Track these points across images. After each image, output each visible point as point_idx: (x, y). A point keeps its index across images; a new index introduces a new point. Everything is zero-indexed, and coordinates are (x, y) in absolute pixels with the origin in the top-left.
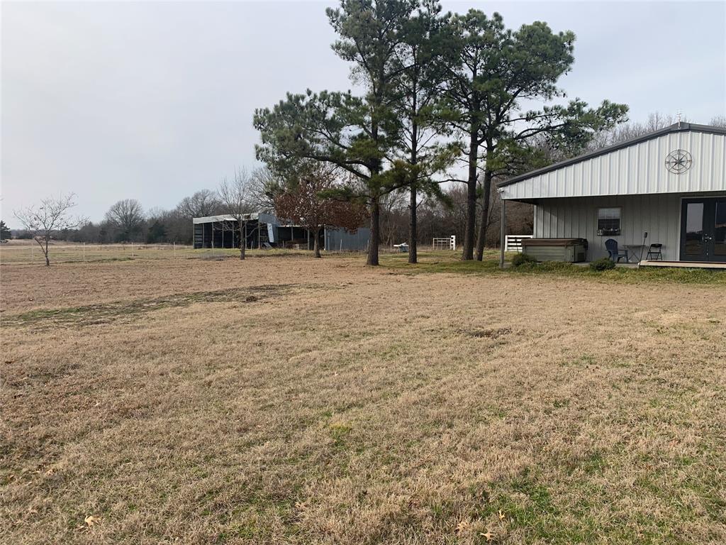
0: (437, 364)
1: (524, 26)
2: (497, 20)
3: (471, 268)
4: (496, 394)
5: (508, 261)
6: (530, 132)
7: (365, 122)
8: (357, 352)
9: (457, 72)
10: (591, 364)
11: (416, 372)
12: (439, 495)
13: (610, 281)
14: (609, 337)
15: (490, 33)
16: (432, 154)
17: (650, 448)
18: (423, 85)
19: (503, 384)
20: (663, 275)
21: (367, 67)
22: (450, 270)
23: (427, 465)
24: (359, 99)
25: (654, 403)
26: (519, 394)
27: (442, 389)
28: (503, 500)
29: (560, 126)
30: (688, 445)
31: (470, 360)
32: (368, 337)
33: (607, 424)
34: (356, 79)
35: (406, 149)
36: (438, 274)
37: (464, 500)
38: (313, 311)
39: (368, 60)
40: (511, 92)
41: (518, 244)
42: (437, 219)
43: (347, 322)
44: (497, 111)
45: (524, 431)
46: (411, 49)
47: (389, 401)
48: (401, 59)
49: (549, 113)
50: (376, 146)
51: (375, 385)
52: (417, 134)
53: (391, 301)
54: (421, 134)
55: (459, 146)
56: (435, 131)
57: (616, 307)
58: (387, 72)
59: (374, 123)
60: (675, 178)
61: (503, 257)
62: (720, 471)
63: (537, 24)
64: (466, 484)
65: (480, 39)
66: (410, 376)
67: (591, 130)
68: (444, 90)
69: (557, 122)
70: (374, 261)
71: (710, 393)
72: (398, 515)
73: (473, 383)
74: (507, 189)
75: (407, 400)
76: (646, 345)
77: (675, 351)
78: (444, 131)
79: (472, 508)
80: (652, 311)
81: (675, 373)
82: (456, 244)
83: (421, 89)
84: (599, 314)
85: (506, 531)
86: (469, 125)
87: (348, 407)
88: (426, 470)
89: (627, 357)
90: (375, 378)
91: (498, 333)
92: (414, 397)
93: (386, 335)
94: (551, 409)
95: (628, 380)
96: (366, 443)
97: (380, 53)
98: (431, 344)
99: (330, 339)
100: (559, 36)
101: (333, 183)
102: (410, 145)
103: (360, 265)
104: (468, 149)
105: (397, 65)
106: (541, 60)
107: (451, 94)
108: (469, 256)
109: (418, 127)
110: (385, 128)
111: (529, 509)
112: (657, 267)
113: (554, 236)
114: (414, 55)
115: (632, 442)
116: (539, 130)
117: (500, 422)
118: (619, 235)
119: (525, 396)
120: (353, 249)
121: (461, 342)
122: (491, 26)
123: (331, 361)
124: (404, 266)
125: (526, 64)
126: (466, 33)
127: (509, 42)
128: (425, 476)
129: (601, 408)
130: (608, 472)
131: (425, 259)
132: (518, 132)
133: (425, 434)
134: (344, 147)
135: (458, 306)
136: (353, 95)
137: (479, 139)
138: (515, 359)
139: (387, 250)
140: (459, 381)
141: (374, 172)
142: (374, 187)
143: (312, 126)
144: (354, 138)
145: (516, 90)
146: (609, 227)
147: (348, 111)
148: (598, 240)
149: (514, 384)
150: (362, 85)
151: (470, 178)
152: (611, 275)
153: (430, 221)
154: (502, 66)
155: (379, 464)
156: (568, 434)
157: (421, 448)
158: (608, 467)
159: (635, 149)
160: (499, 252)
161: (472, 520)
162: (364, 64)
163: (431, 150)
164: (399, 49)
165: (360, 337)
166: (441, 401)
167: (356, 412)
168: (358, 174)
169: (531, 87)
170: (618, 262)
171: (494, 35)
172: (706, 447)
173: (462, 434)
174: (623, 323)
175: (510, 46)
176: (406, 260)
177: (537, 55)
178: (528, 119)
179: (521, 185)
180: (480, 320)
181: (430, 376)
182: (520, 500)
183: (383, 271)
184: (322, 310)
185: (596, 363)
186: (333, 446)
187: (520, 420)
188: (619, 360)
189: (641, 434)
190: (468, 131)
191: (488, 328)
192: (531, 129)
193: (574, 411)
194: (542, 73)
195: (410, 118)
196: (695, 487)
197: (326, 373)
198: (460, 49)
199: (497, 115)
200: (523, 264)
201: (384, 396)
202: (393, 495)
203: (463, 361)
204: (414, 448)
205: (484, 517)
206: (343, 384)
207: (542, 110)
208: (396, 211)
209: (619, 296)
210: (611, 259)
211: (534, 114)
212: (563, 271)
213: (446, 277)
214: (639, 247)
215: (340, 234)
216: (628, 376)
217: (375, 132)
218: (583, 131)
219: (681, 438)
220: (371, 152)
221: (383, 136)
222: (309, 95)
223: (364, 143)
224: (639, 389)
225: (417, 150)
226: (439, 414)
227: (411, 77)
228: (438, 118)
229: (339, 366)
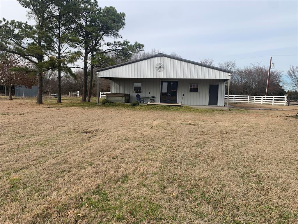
0: (66, 146)
1: (106, 7)
2: (95, 2)
3: (86, 105)
4: (90, 156)
5: (101, 102)
6: (109, 51)
7: (35, 37)
8: (28, 144)
9: (79, 21)
10: (127, 141)
11: (56, 151)
12: (61, 202)
13: (137, 110)
14: (135, 131)
15: (92, 7)
16: (68, 55)
17: (144, 171)
18: (63, 25)
19: (93, 152)
20: (155, 108)
21: (35, 12)
22: (76, 106)
23: (57, 190)
24: (32, 26)
25: (147, 154)
26: (99, 155)
27: (67, 157)
28: (88, 199)
29: (120, 49)
30: (157, 168)
31: (81, 144)
32: (34, 137)
33: (131, 163)
34: (30, 17)
35: (55, 52)
36: (71, 108)
37: (72, 202)
38: (5, 126)
39: (36, 9)
40: (101, 33)
41: (104, 95)
42: (72, 83)
43: (24, 130)
44: (96, 40)
45: (100, 170)
46: (57, 8)
47: (42, 165)
48: (52, 11)
49: (116, 44)
50: (40, 49)
51: (35, 158)
52: (61, 46)
53: (47, 120)
54: (62, 46)
55: (80, 53)
56: (69, 46)
57: (138, 119)
58: (46, 16)
59: (40, 39)
60: (159, 73)
61: (98, 101)
62: (165, 176)
63: (111, 7)
64: (73, 195)
65: (88, 9)
66: (53, 152)
67: (131, 52)
68: (73, 28)
69: (119, 48)
70: (40, 102)
71: (165, 148)
72: (41, 214)
73: (81, 153)
74: (100, 73)
75: (50, 163)
76: (147, 133)
77: (156, 135)
78: (73, 46)
79: (75, 204)
80: (150, 120)
81: (155, 142)
82: (80, 94)
83: (62, 26)
84: (132, 122)
85: (88, 212)
86: (84, 45)
87: (20, 169)
88: (56, 192)
89: (140, 138)
90: (36, 155)
91: (94, 131)
92: (54, 161)
93: (43, 135)
94: (111, 160)
95: (140, 146)
96: (28, 185)
97: (42, 7)
98: (64, 138)
99: (14, 139)
100: (120, 14)
101: (19, 64)
102: (58, 50)
103: (33, 103)
104: (84, 55)
105: (51, 14)
106: (112, 22)
107: (76, 31)
108: (85, 100)
109: (61, 43)
110: (45, 41)
111: (98, 201)
112: (153, 105)
113: (118, 93)
114: (59, 11)
115: (139, 169)
116: (112, 50)
117: (90, 168)
118: (141, 93)
119: (102, 156)
120: (30, 96)
121: (77, 136)
122: (93, 5)
123: (13, 149)
124: (55, 104)
125: (107, 23)
126: (82, 5)
127: (100, 13)
128: (56, 195)
129: (129, 157)
130: (129, 181)
131: (65, 101)
132: (104, 50)
133: (57, 177)
134: (24, 48)
135: (78, 121)
136: (29, 24)
137: (88, 51)
138: (99, 141)
139: (48, 97)
140: (75, 152)
141: (40, 61)
142: (40, 67)
143: (7, 36)
144: (29, 44)
145: (103, 33)
146: (138, 90)
147: (26, 31)
148: (133, 95)
149: (98, 151)
150: (33, 20)
151: (85, 67)
152: (138, 108)
153: (68, 84)
154: (98, 22)
155: (34, 193)
156: (117, 169)
157: (55, 183)
158: (130, 179)
159: (146, 61)
160: (97, 98)
161: (75, 210)
162: (34, 11)
163: (67, 53)
164: (52, 7)
165: (30, 137)
166: (66, 162)
167: (25, 171)
168: (32, 61)
169: (109, 32)
170: (140, 103)
171: (94, 8)
172: (162, 168)
173: (74, 175)
174: (140, 125)
175: (101, 14)
176: (56, 101)
177: (111, 20)
178: (108, 45)
179: (105, 72)
180: (87, 126)
181: (62, 152)
182: (95, 198)
183: (44, 106)
184: (10, 125)
185: (129, 141)
186: (10, 188)
187: (99, 166)
188: (137, 139)
189: (142, 166)
190: (83, 47)
191: (90, 130)
192: (109, 50)
193: (119, 160)
194: (113, 28)
195: (57, 39)
196: (157, 182)
197: (10, 154)
198: (79, 12)
199: (95, 42)
200: (106, 103)
201: (40, 163)
202: (40, 205)
203: (78, 144)
204: (52, 183)
205: (80, 207)
206: (19, 159)
207: (113, 42)
208: (52, 79)
209: (140, 115)
210: (138, 102)
211: (110, 44)
212: (121, 106)
213: (74, 109)
214: (147, 97)
215: (23, 89)
216: (140, 145)
217: (40, 43)
218: (128, 52)
219: (155, 165)
220: (38, 51)
221: (45, 45)
222: (4, 21)
223: (34, 47)
224: (143, 149)
225: (61, 53)
226: (64, 168)
227: (58, 20)
228: (70, 40)
229: (18, 151)
